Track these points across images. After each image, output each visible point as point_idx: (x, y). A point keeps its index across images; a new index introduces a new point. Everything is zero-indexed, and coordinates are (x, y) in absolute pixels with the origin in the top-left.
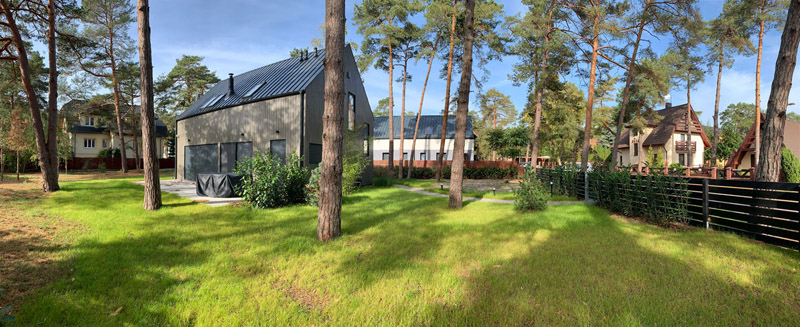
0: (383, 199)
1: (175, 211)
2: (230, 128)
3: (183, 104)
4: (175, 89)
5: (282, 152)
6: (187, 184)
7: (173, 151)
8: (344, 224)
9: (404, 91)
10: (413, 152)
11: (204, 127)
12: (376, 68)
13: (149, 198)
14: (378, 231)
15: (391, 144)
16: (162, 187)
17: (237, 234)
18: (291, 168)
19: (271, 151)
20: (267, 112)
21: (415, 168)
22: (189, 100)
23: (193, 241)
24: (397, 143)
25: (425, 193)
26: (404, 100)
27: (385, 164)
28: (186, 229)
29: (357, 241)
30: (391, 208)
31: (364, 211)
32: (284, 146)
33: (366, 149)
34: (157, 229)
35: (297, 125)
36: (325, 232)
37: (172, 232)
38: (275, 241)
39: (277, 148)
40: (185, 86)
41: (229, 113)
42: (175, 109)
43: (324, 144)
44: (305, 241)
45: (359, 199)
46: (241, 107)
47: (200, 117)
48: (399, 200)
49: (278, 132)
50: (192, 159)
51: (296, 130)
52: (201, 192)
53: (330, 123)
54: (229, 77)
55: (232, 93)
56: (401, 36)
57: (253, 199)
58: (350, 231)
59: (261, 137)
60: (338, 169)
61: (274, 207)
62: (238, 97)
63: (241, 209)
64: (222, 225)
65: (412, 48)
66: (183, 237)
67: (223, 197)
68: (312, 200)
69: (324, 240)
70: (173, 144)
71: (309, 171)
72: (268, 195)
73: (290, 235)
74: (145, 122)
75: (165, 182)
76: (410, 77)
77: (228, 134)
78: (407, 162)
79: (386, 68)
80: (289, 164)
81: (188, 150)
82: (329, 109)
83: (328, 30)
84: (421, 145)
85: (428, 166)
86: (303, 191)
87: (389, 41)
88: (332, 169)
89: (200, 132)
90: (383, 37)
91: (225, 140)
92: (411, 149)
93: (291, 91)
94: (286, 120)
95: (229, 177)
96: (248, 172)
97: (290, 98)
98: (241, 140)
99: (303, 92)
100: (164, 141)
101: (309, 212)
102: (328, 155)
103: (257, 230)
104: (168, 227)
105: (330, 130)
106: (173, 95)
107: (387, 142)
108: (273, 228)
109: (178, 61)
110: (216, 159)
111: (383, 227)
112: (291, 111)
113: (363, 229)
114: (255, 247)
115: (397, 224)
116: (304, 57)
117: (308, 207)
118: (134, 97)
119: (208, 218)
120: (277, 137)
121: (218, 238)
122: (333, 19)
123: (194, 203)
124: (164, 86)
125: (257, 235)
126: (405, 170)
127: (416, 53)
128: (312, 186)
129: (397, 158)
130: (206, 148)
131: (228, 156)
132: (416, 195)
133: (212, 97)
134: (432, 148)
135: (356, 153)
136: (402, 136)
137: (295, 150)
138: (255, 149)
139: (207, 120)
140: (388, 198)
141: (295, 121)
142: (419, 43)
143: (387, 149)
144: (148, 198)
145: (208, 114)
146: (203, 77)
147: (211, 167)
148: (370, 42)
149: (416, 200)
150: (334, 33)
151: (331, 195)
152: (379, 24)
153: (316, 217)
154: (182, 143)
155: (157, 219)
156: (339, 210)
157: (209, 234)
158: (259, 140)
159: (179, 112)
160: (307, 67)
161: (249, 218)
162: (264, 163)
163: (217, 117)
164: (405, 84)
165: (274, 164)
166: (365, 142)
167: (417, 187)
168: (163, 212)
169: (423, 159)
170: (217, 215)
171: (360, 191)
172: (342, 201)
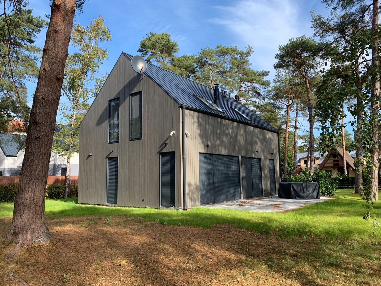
2: (246, 142)
5: (272, 168)
11: (224, 134)
20: (265, 138)
49: (272, 154)
50: (209, 173)
77: (245, 147)
98: (253, 156)
110: (235, 173)
131: (246, 169)
138: (262, 164)
139: (226, 126)
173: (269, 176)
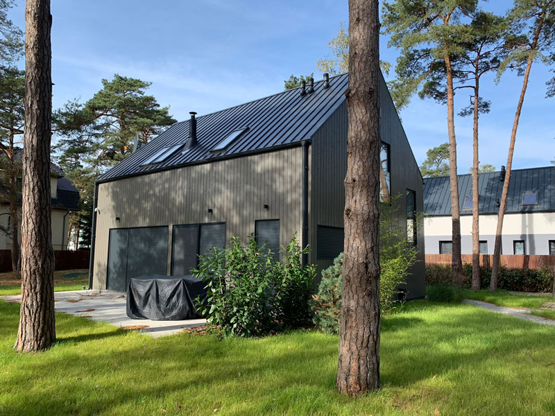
0: (448, 325)
1: (81, 349)
2: (189, 198)
3: (111, 155)
4: (97, 128)
5: (273, 241)
6: (111, 297)
7: (89, 237)
8: (384, 368)
9: (476, 131)
10: (499, 239)
11: (147, 197)
12: (422, 96)
13: (29, 329)
14: (450, 384)
15: (456, 224)
16: (58, 305)
17: (195, 383)
18: (288, 267)
19: (256, 238)
20: (249, 175)
21: (503, 270)
22: (122, 150)
23: (112, 403)
24: (466, 224)
25: (534, 320)
26: (476, 146)
27: (446, 260)
28: (101, 380)
29: (413, 399)
30: (469, 344)
31: (418, 346)
32: (277, 229)
33: (411, 234)
34: (39, 388)
35: (298, 196)
36: (352, 380)
37: (72, 389)
38: (264, 393)
39: (265, 233)
40: (116, 126)
41: (189, 175)
42: (96, 163)
43: (346, 225)
44: (317, 395)
45: (405, 323)
46: (208, 166)
47: (139, 179)
48: (481, 330)
49: (266, 207)
50: (123, 253)
51: (295, 203)
52: (134, 311)
53: (357, 190)
54: (189, 117)
55: (195, 143)
56: (467, 38)
57: (226, 321)
58: (398, 380)
59: (240, 214)
60: (372, 268)
61: (260, 335)
62: (204, 150)
63: (205, 339)
64: (170, 369)
65: (487, 54)
66: (94, 397)
67: (173, 318)
68: (324, 322)
69: (351, 395)
70: (89, 224)
71: (318, 271)
72: (251, 313)
73: (289, 382)
74: (29, 179)
75: (66, 295)
76: (486, 105)
77: (186, 208)
78: (486, 257)
79: (441, 96)
80: (284, 259)
81: (116, 235)
82: (354, 168)
83: (353, 46)
84: (513, 225)
85: (531, 266)
86: (307, 306)
87: (445, 52)
88: (362, 269)
89: (138, 204)
90: (433, 45)
91: (181, 220)
92: (494, 233)
93: (288, 141)
94: (279, 187)
95: (186, 282)
96: (218, 274)
97: (285, 152)
98: (206, 220)
99: (308, 143)
100: (72, 219)
101: (320, 343)
102: (354, 245)
103: (233, 375)
104: (63, 382)
105: (356, 202)
106: (94, 139)
107: (448, 221)
108: (260, 370)
109: (105, 82)
110: (163, 252)
111: (457, 378)
112: (288, 172)
113: (420, 378)
114: (229, 405)
115: (487, 377)
116: (307, 89)
117: (317, 335)
118: (14, 132)
119: (145, 357)
120: (265, 215)
121: (161, 392)
122: (361, 26)
123: (122, 332)
124: (77, 121)
125: (233, 384)
126: (484, 274)
127: (495, 60)
128: (324, 297)
129: (467, 250)
130: (148, 233)
131: (186, 247)
132: (515, 322)
133: (161, 148)
134: (536, 232)
135: (395, 240)
136: (475, 209)
137: (294, 237)
138: (230, 235)
139: (151, 185)
140: (459, 325)
141: (293, 189)
142: (501, 42)
143: (448, 234)
144: (26, 329)
145: (153, 176)
146: (149, 114)
147: (155, 266)
148: (411, 57)
149: (518, 332)
150: (361, 47)
151: (361, 313)
152: (426, 25)
153: (333, 353)
154: (105, 222)
155: (42, 367)
156: (376, 342)
157: (145, 386)
158: (236, 219)
159: (104, 169)
160: (312, 104)
161: (219, 354)
162: (245, 258)
163: (169, 180)
164: (476, 118)
165: (261, 261)
166: (410, 223)
167: (512, 307)
168: (56, 352)
169: (520, 252)
170: (163, 351)
171: (405, 310)
172: (380, 325)
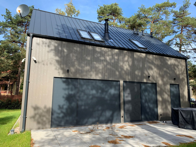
2: (133, 68)
20: (165, 64)
49: (175, 79)
51: (184, 79)
59: (162, 80)
112: (180, 67)
138: (159, 89)
173: (170, 100)
